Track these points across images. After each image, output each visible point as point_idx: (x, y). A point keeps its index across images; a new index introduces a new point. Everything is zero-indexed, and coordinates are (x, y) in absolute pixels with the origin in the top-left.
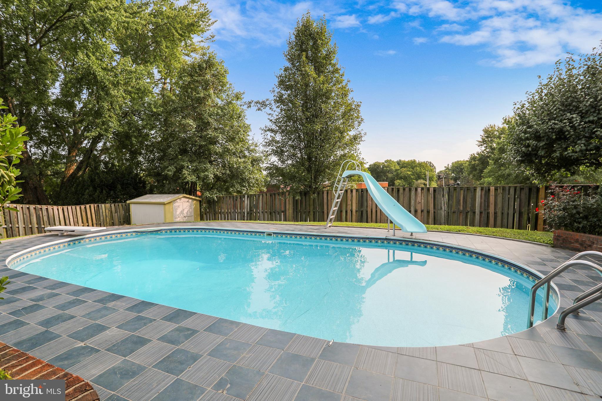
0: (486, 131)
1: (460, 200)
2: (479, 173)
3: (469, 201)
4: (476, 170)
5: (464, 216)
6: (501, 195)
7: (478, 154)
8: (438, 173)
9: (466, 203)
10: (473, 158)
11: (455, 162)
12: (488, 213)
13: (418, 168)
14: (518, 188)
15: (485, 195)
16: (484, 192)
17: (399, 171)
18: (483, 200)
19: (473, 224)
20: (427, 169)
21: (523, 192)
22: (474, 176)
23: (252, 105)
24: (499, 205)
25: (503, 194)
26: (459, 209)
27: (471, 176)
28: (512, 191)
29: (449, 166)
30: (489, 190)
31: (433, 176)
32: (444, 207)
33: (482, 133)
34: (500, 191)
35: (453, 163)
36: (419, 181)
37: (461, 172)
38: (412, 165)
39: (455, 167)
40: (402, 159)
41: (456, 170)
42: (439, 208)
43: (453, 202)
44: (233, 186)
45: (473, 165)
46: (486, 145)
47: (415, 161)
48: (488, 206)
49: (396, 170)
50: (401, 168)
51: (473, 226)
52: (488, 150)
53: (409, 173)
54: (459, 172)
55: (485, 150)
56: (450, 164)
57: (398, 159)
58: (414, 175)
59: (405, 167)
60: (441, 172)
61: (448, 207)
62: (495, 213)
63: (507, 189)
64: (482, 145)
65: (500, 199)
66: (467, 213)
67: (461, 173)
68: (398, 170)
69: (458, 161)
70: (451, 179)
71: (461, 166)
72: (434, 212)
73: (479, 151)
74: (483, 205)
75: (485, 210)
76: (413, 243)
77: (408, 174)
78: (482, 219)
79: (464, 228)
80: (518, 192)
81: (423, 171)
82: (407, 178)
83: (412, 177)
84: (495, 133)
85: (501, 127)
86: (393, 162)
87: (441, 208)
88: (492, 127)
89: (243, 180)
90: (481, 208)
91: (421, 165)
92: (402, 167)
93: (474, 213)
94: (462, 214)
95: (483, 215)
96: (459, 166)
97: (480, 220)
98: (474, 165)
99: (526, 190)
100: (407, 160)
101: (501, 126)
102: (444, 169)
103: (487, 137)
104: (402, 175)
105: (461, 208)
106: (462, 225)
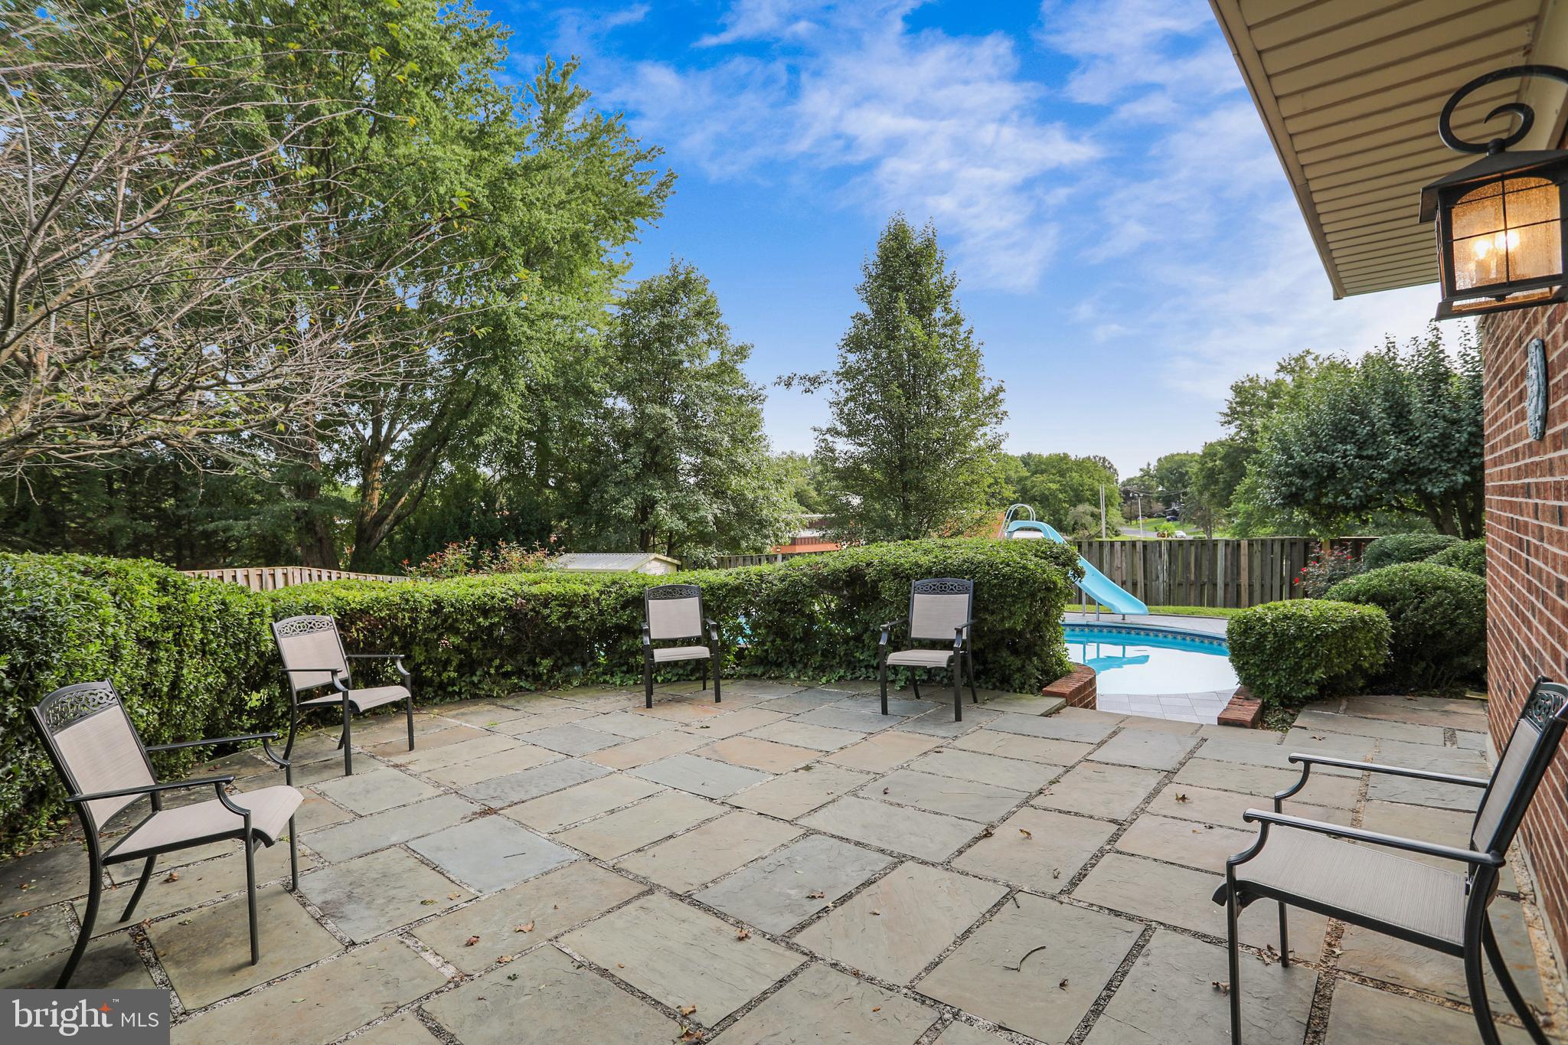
0: (1238, 389)
1: (1189, 564)
2: (1223, 490)
3: (1205, 564)
4: (1216, 482)
5: (1198, 591)
6: (1258, 554)
7: (1221, 444)
8: (1123, 484)
9: (1201, 568)
10: (1210, 452)
11: (1166, 458)
12: (1239, 586)
13: (1074, 474)
14: (1286, 543)
15: (1233, 554)
16: (1230, 549)
17: (1028, 483)
18: (1229, 564)
19: (1212, 603)
20: (1097, 477)
21: (1296, 549)
22: (1213, 495)
23: (795, 382)
24: (1257, 572)
25: (1262, 552)
26: (1188, 578)
27: (1206, 495)
28: (1277, 548)
29: (1151, 467)
30: (1239, 545)
31: (1112, 491)
32: (1163, 576)
33: (1230, 395)
34: (1257, 547)
35: (1160, 459)
36: (1081, 508)
37: (1180, 482)
38: (1059, 465)
39: (1167, 470)
40: (1035, 452)
41: (1167, 477)
42: (1154, 577)
43: (1177, 567)
44: (746, 537)
45: (1209, 469)
46: (1238, 422)
47: (1066, 456)
48: (1239, 574)
49: (1021, 480)
50: (1032, 475)
51: (1214, 606)
52: (1243, 434)
53: (1054, 486)
54: (1176, 482)
55: (1237, 433)
56: (1154, 463)
57: (1025, 453)
58: (1066, 492)
59: (1042, 472)
60: (1130, 480)
61: (1169, 575)
62: (1251, 586)
63: (1269, 543)
64: (1230, 423)
65: (1257, 562)
66: (1203, 585)
67: (1180, 485)
68: (1026, 478)
69: (1173, 455)
70: (1157, 499)
71: (1180, 467)
72: (1145, 585)
73: (1224, 437)
74: (1229, 571)
75: (1233, 580)
76: (1129, 629)
77: (1049, 489)
78: (1229, 596)
79: (1199, 609)
80: (1287, 549)
81: (1087, 481)
82: (1048, 500)
83: (1060, 496)
84: (1260, 393)
85: (1274, 381)
86: (1012, 458)
87: (1158, 577)
88: (1251, 380)
89: (762, 524)
90: (1225, 577)
91: (1081, 465)
92: (1035, 473)
93: (1215, 585)
94: (1193, 588)
95: (1230, 589)
96: (1175, 466)
97: (1225, 598)
98: (1212, 470)
99: (1301, 547)
100: (1045, 454)
101: (1273, 378)
102: (1139, 474)
103: (1241, 404)
104: (1035, 491)
105: (1193, 577)
106: (1195, 605)
